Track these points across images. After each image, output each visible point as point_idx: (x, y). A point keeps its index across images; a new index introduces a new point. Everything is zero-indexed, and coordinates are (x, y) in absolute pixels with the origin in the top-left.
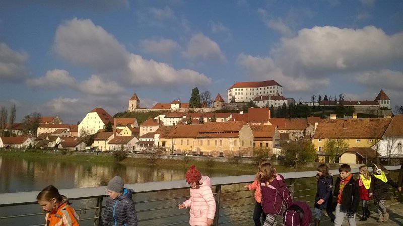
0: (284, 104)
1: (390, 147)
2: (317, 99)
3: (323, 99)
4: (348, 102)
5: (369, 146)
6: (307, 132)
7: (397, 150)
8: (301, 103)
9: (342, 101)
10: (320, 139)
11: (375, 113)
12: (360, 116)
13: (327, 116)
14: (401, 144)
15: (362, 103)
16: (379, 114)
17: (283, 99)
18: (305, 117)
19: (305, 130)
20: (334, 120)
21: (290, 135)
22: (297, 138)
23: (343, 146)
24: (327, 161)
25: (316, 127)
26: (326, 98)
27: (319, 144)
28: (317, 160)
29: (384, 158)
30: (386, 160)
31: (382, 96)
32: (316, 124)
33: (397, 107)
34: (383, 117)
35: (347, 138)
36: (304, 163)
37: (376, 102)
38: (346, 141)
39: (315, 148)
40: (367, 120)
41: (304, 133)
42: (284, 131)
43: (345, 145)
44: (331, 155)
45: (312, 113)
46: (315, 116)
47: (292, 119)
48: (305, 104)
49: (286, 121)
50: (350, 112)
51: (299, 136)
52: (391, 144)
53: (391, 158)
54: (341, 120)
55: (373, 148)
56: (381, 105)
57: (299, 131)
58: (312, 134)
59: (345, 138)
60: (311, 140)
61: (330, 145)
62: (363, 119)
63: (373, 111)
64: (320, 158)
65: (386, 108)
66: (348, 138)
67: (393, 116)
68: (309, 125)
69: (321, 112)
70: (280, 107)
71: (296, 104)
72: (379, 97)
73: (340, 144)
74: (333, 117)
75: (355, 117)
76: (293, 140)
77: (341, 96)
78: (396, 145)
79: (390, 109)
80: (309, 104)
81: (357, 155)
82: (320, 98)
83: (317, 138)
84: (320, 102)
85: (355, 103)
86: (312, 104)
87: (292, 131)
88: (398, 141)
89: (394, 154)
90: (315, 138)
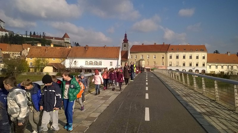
0: (6, 34)
1: (71, 63)
2: (29, 34)
3: (32, 34)
4: (48, 37)
5: (60, 62)
6: (22, 53)
7: (74, 64)
8: (18, 35)
9: (44, 37)
10: (31, 57)
11: (63, 45)
12: (55, 45)
13: (35, 45)
14: (76, 62)
15: (56, 38)
16: (65, 46)
17: (5, 31)
18: (21, 44)
19: (21, 52)
20: (40, 47)
21: (11, 56)
22: (16, 57)
23: (46, 62)
24: (35, 71)
25: (28, 51)
26: (34, 33)
27: (30, 61)
28: (29, 70)
29: (68, 69)
31: (66, 36)
32: (29, 49)
33: (73, 42)
36: (20, 73)
37: (63, 39)
38: (47, 59)
39: (28, 63)
40: (59, 48)
41: (20, 54)
42: (6, 52)
44: (38, 68)
45: (26, 42)
46: (28, 43)
47: (12, 45)
48: (21, 35)
49: (8, 46)
50: (49, 43)
51: (17, 56)
52: (71, 61)
53: (71, 69)
54: (44, 47)
55: (62, 63)
56: (66, 41)
57: (17, 53)
58: (26, 55)
59: (46, 58)
60: (25, 58)
61: (38, 62)
62: (56, 47)
63: (61, 44)
64: (31, 69)
65: (68, 43)
66: (48, 58)
67: (72, 47)
68: (24, 49)
69: (32, 42)
70: (3, 36)
71: (15, 35)
72: (64, 37)
73: (44, 61)
74: (39, 45)
75: (52, 46)
76: (12, 58)
77: (43, 33)
78: (73, 62)
79: (70, 43)
80: (24, 36)
81: (54, 67)
83: (29, 57)
84: (31, 35)
85: (52, 38)
86: (26, 37)
87: (12, 52)
88: (75, 60)
89: (73, 66)
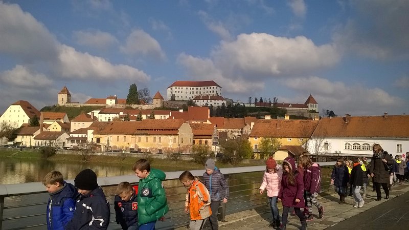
0: (223, 104)
1: (317, 146)
2: (253, 101)
3: (258, 101)
4: (281, 105)
5: (299, 145)
6: (244, 131)
7: (324, 148)
8: (238, 104)
9: (275, 104)
10: (256, 137)
11: (305, 115)
12: (292, 117)
13: (262, 117)
14: (327, 144)
15: (294, 106)
16: (308, 117)
17: (222, 99)
18: (242, 117)
19: (242, 129)
20: (268, 121)
21: (229, 134)
22: (235, 136)
23: (277, 144)
24: (262, 158)
25: (252, 127)
26: (261, 99)
27: (254, 142)
28: (253, 157)
29: (313, 156)
30: (314, 157)
31: (310, 100)
32: (253, 124)
33: (324, 110)
34: (312, 119)
35: (280, 137)
36: (241, 160)
37: (305, 106)
38: (279, 140)
39: (251, 146)
40: (297, 121)
41: (241, 132)
42: (222, 129)
43: (279, 143)
44: (266, 153)
45: (249, 113)
46: (251, 116)
47: (230, 119)
48: (242, 104)
49: (224, 120)
50: (283, 114)
51: (237, 134)
52: (318, 143)
53: (319, 156)
54: (275, 121)
55: (303, 146)
56: (310, 109)
57: (236, 130)
58: (249, 133)
59: (278, 137)
60: (248, 138)
61: (265, 143)
62: (294, 120)
63: (303, 113)
64: (256, 155)
65: (314, 112)
67: (320, 118)
68: (246, 125)
69: (257, 113)
70: (219, 107)
71: (234, 104)
72: (308, 102)
73: (274, 142)
74: (268, 118)
75: (287, 118)
76: (230, 138)
77: (275, 98)
78: (323, 144)
79: (318, 113)
80: (246, 105)
81: (289, 153)
82: (256, 100)
83: (253, 137)
84: (256, 103)
85: (288, 105)
86: (249, 106)
87: (230, 130)
88: (324, 141)
89: (321, 152)
90: (251, 137)
